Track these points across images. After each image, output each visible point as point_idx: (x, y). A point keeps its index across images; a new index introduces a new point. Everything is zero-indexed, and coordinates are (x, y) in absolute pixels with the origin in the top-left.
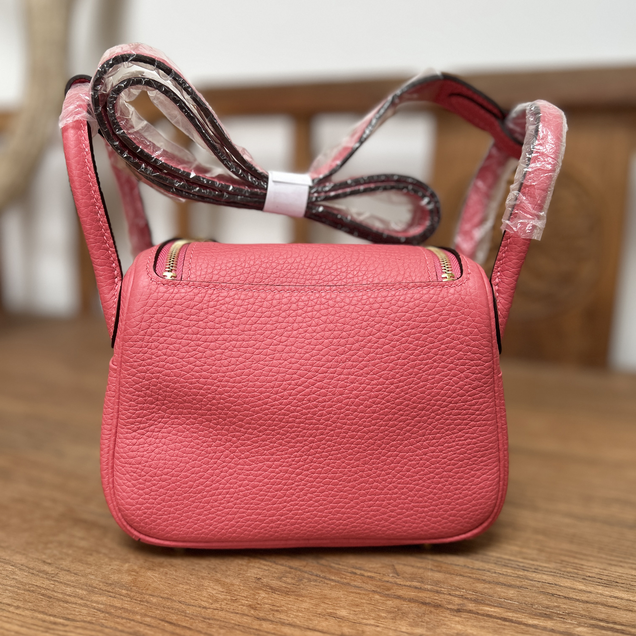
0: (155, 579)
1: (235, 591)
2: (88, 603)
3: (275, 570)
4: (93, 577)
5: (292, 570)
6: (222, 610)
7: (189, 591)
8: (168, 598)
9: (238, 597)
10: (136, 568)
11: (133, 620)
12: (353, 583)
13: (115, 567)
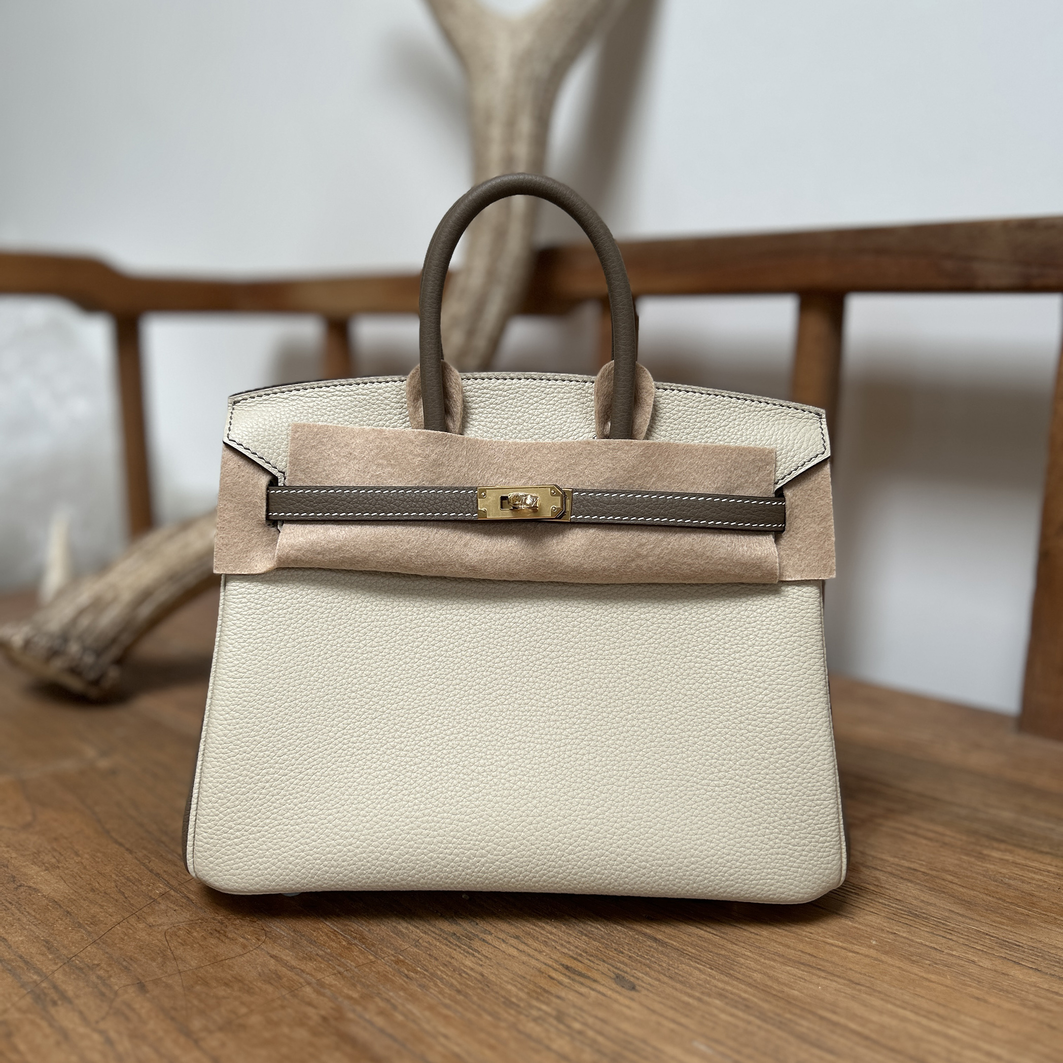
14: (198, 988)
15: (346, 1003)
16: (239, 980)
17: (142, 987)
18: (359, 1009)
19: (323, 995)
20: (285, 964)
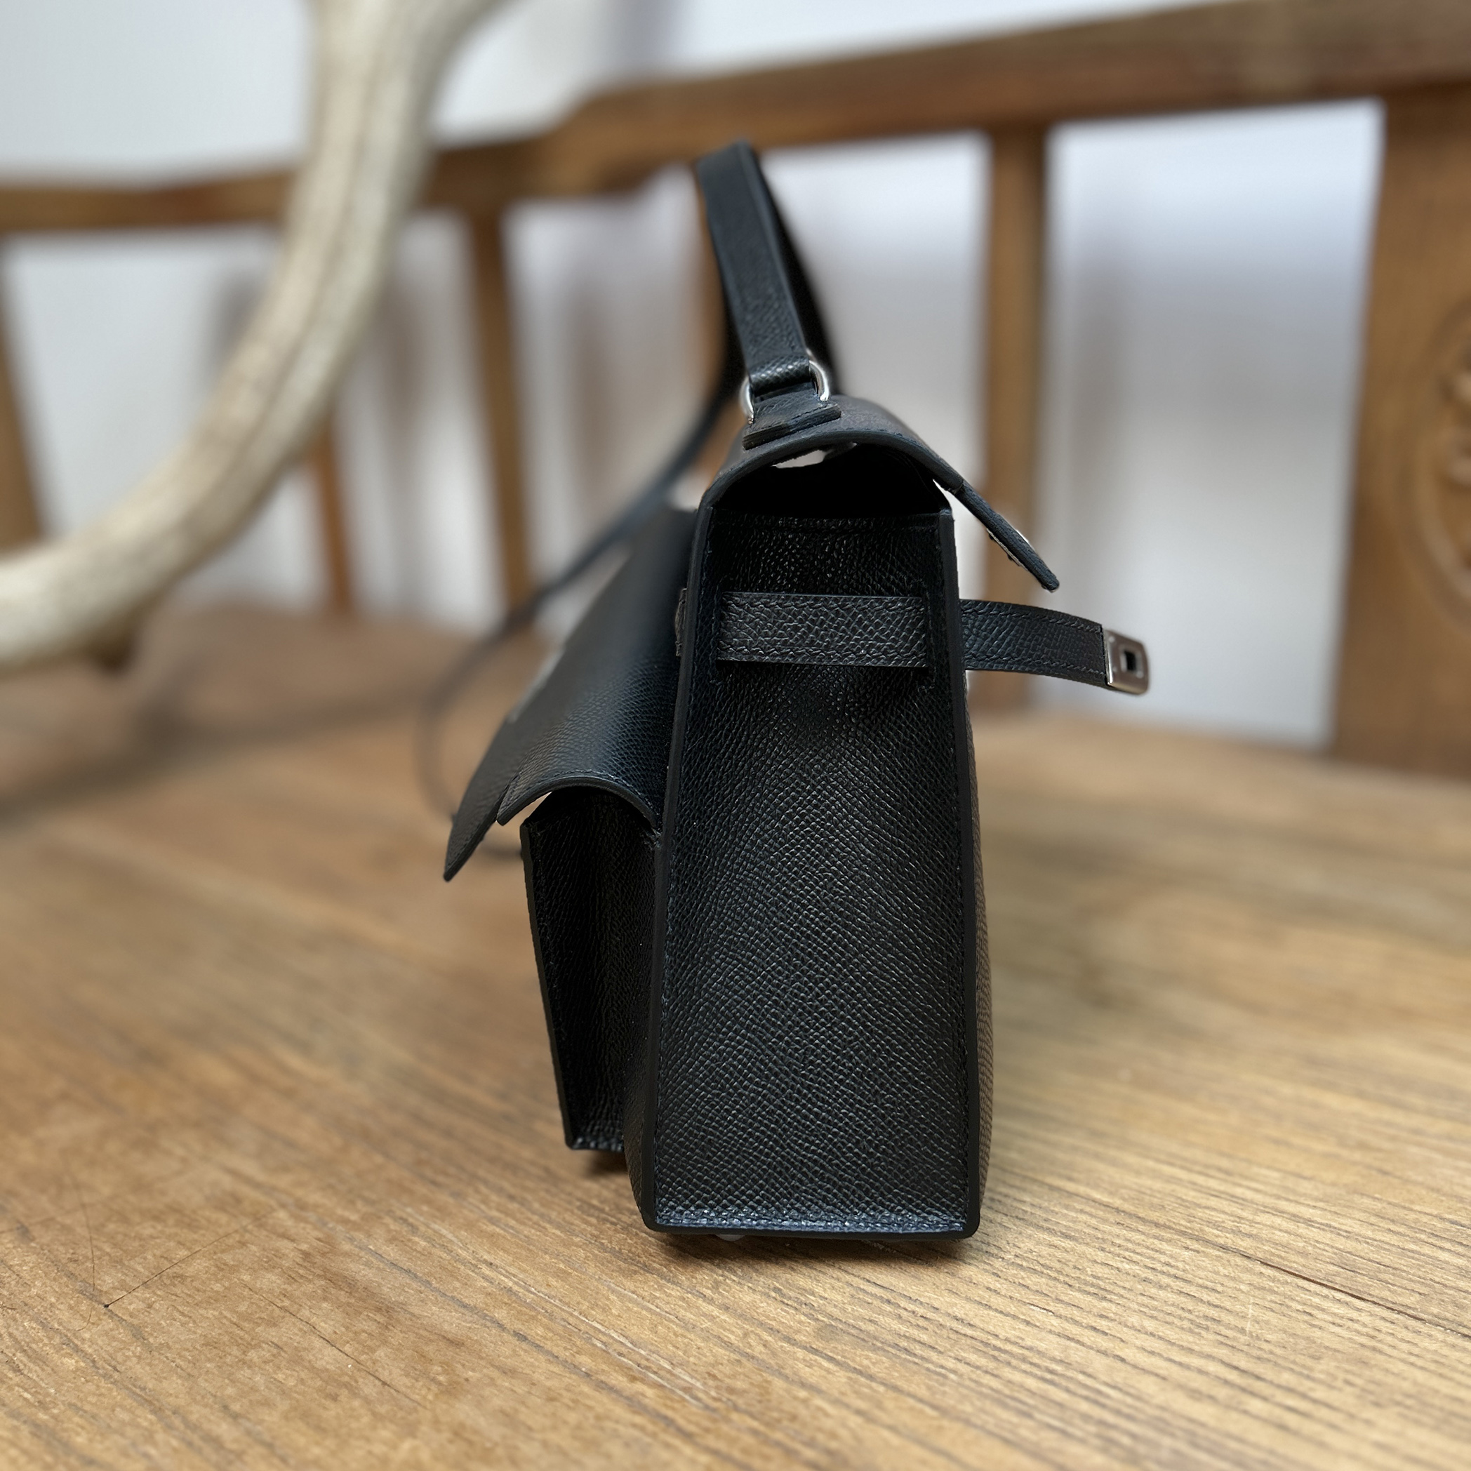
14: (111, 1227)
15: (340, 1228)
16: (175, 1209)
17: (24, 1233)
18: (360, 1236)
19: (306, 1221)
20: (249, 1181)
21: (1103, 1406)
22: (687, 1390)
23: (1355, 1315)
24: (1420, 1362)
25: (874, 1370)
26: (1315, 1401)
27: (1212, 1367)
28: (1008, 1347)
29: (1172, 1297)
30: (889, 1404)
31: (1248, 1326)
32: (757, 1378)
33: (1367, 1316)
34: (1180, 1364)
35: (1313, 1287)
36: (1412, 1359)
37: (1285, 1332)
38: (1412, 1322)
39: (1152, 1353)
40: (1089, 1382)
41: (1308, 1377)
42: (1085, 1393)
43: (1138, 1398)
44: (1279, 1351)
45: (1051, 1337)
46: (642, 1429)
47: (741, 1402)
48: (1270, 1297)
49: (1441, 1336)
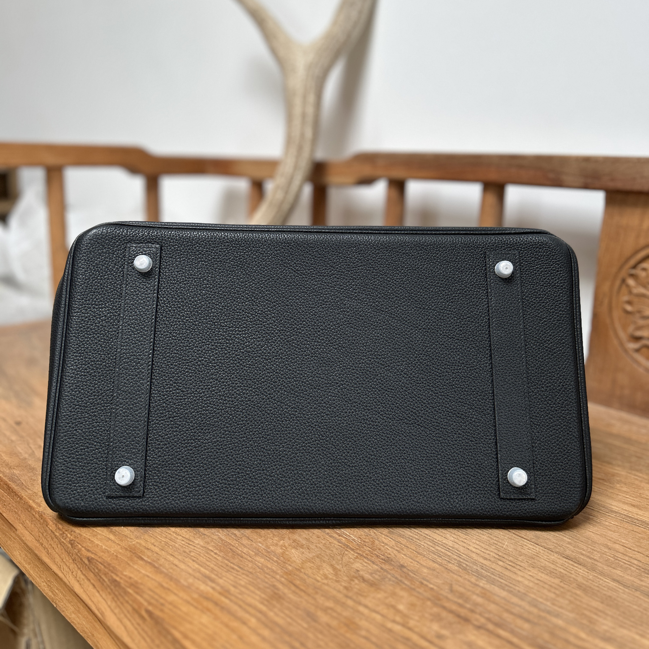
0: (296, 556)
1: (340, 575)
2: (253, 560)
3: (370, 567)
4: (260, 545)
5: (382, 570)
6: (327, 585)
7: (313, 568)
8: (299, 570)
9: (341, 580)
10: (287, 545)
11: (275, 578)
12: (418, 590)
13: (275, 542)
21: (461, 558)
22: (354, 540)
23: (535, 548)
24: (548, 560)
25: (402, 542)
26: (516, 564)
27: (491, 554)
28: (439, 542)
29: (485, 537)
30: (405, 550)
31: (504, 546)
32: (372, 540)
33: (538, 548)
34: (483, 552)
35: (525, 540)
36: (547, 559)
37: (514, 549)
38: (550, 552)
39: (477, 549)
40: (458, 552)
41: (517, 559)
42: (456, 554)
43: (470, 557)
44: (511, 553)
45: (451, 542)
46: (341, 546)
47: (366, 544)
48: (512, 541)
49: (556, 556)
